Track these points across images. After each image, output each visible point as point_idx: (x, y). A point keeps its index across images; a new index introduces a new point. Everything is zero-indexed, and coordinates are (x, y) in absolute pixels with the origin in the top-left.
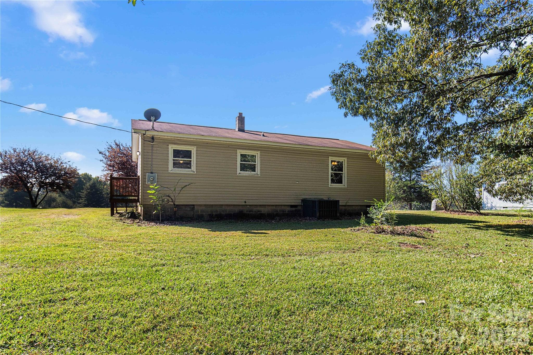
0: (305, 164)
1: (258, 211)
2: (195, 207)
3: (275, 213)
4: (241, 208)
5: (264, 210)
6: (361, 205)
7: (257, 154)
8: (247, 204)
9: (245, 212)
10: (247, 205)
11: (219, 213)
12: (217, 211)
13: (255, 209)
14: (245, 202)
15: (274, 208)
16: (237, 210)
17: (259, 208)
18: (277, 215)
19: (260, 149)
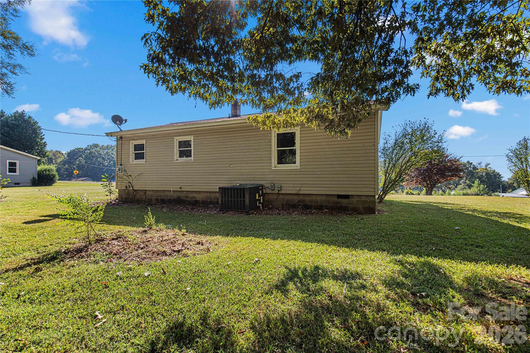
0: (240, 143)
1: (194, 198)
2: (147, 192)
3: (209, 200)
4: (179, 194)
5: (199, 197)
6: (326, 195)
7: (191, 138)
8: (182, 190)
9: (182, 198)
10: (184, 191)
11: (162, 198)
12: (161, 196)
13: (191, 195)
14: (181, 188)
15: (208, 195)
16: (175, 195)
17: (194, 195)
18: (211, 202)
19: (193, 133)
